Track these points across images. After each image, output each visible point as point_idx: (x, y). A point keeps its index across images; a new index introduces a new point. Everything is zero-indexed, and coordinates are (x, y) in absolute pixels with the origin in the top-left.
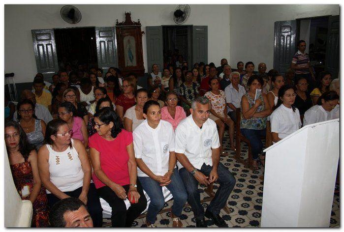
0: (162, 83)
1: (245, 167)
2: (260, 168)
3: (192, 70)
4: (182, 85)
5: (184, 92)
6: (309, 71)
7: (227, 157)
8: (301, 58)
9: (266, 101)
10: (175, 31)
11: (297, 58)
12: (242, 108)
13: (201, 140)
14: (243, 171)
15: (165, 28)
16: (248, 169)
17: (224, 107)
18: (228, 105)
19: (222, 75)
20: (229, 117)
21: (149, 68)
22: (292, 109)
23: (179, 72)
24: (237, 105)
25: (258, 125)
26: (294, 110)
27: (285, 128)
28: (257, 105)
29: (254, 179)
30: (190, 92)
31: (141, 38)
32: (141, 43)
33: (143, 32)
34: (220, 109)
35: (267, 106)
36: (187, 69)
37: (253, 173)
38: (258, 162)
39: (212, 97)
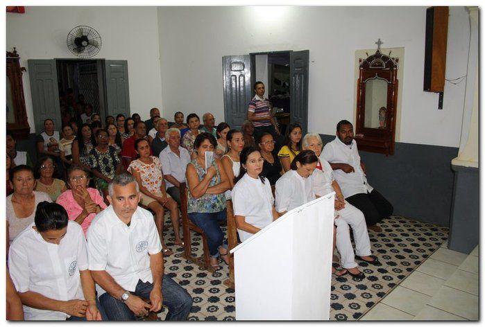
0: (61, 148)
1: (200, 269)
2: (221, 268)
3: (107, 127)
4: (93, 152)
5: (98, 161)
6: (270, 122)
7: (172, 257)
8: (260, 105)
9: (221, 169)
10: (78, 67)
11: (255, 105)
12: (188, 182)
13: (131, 244)
14: (199, 275)
15: (61, 63)
16: (205, 272)
17: (160, 182)
18: (165, 178)
19: (153, 133)
20: (169, 196)
21: (36, 127)
22: (259, 180)
23: (87, 131)
24: (181, 178)
25: (214, 206)
26: (263, 181)
27: (254, 209)
28: (209, 175)
29: (215, 286)
30: (106, 161)
31: (20, 79)
32: (21, 86)
33: (24, 69)
34: (155, 185)
35: (223, 177)
36: (100, 126)
37: (213, 276)
38: (217, 258)
39: (142, 168)
